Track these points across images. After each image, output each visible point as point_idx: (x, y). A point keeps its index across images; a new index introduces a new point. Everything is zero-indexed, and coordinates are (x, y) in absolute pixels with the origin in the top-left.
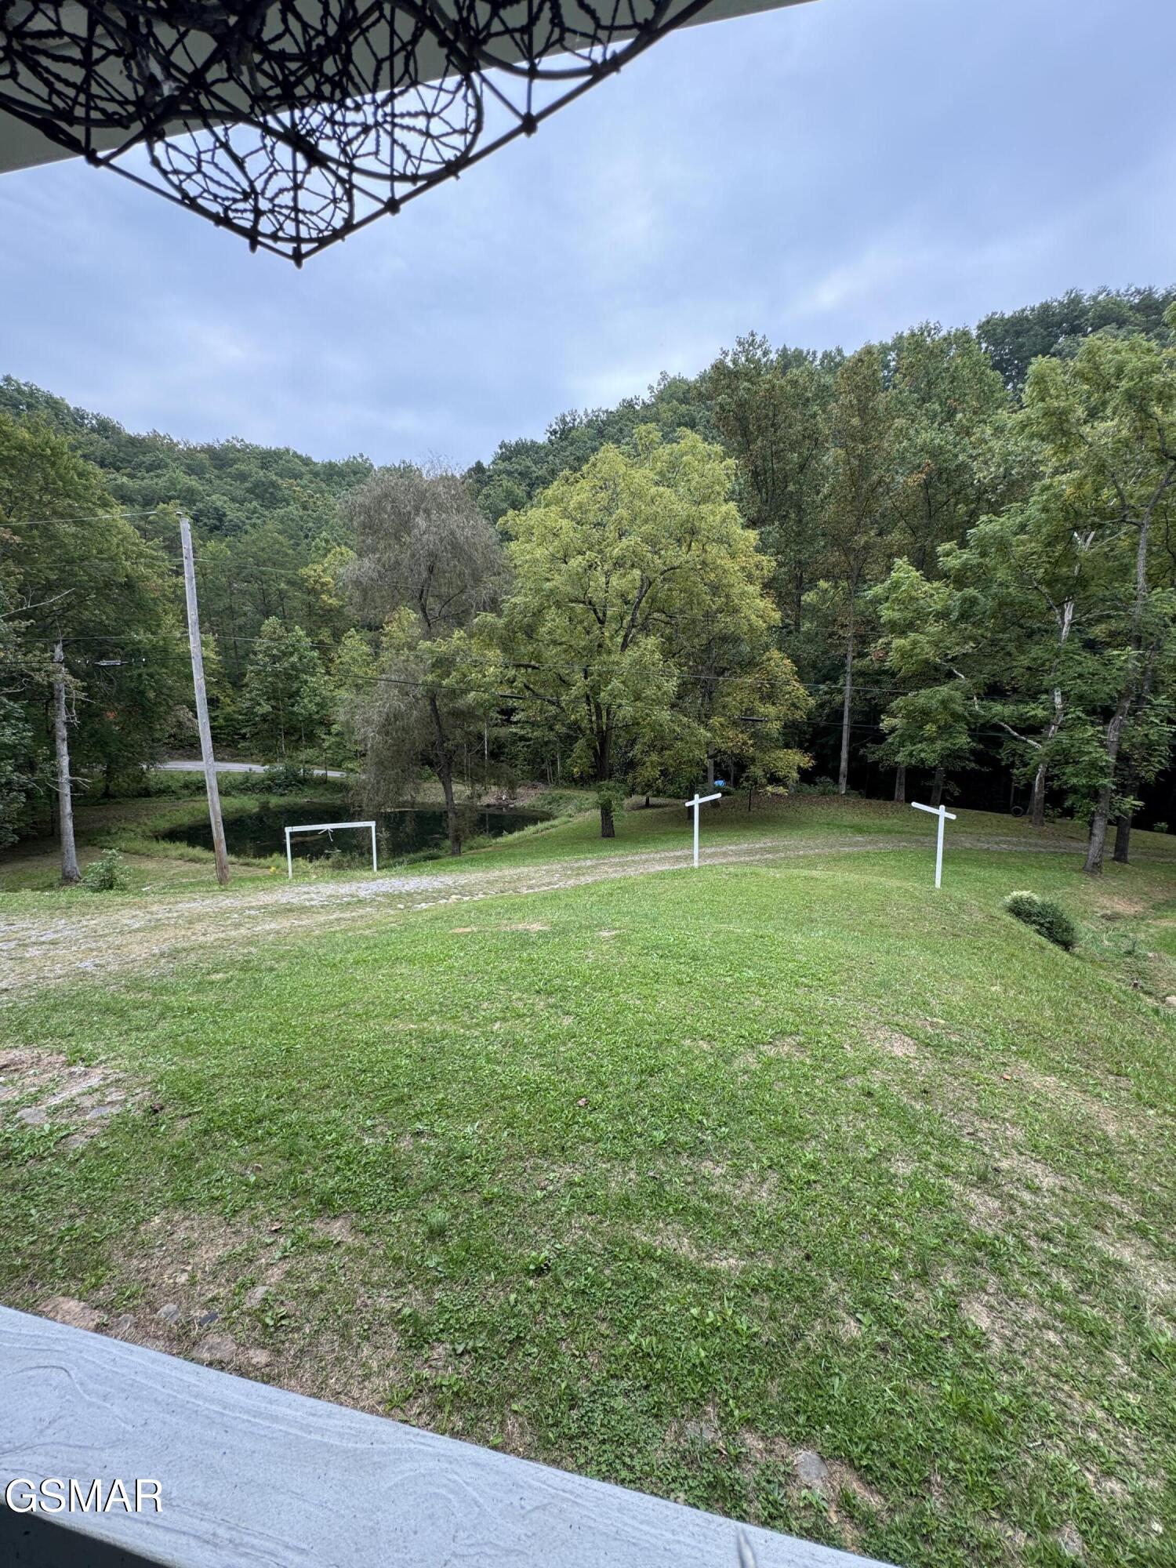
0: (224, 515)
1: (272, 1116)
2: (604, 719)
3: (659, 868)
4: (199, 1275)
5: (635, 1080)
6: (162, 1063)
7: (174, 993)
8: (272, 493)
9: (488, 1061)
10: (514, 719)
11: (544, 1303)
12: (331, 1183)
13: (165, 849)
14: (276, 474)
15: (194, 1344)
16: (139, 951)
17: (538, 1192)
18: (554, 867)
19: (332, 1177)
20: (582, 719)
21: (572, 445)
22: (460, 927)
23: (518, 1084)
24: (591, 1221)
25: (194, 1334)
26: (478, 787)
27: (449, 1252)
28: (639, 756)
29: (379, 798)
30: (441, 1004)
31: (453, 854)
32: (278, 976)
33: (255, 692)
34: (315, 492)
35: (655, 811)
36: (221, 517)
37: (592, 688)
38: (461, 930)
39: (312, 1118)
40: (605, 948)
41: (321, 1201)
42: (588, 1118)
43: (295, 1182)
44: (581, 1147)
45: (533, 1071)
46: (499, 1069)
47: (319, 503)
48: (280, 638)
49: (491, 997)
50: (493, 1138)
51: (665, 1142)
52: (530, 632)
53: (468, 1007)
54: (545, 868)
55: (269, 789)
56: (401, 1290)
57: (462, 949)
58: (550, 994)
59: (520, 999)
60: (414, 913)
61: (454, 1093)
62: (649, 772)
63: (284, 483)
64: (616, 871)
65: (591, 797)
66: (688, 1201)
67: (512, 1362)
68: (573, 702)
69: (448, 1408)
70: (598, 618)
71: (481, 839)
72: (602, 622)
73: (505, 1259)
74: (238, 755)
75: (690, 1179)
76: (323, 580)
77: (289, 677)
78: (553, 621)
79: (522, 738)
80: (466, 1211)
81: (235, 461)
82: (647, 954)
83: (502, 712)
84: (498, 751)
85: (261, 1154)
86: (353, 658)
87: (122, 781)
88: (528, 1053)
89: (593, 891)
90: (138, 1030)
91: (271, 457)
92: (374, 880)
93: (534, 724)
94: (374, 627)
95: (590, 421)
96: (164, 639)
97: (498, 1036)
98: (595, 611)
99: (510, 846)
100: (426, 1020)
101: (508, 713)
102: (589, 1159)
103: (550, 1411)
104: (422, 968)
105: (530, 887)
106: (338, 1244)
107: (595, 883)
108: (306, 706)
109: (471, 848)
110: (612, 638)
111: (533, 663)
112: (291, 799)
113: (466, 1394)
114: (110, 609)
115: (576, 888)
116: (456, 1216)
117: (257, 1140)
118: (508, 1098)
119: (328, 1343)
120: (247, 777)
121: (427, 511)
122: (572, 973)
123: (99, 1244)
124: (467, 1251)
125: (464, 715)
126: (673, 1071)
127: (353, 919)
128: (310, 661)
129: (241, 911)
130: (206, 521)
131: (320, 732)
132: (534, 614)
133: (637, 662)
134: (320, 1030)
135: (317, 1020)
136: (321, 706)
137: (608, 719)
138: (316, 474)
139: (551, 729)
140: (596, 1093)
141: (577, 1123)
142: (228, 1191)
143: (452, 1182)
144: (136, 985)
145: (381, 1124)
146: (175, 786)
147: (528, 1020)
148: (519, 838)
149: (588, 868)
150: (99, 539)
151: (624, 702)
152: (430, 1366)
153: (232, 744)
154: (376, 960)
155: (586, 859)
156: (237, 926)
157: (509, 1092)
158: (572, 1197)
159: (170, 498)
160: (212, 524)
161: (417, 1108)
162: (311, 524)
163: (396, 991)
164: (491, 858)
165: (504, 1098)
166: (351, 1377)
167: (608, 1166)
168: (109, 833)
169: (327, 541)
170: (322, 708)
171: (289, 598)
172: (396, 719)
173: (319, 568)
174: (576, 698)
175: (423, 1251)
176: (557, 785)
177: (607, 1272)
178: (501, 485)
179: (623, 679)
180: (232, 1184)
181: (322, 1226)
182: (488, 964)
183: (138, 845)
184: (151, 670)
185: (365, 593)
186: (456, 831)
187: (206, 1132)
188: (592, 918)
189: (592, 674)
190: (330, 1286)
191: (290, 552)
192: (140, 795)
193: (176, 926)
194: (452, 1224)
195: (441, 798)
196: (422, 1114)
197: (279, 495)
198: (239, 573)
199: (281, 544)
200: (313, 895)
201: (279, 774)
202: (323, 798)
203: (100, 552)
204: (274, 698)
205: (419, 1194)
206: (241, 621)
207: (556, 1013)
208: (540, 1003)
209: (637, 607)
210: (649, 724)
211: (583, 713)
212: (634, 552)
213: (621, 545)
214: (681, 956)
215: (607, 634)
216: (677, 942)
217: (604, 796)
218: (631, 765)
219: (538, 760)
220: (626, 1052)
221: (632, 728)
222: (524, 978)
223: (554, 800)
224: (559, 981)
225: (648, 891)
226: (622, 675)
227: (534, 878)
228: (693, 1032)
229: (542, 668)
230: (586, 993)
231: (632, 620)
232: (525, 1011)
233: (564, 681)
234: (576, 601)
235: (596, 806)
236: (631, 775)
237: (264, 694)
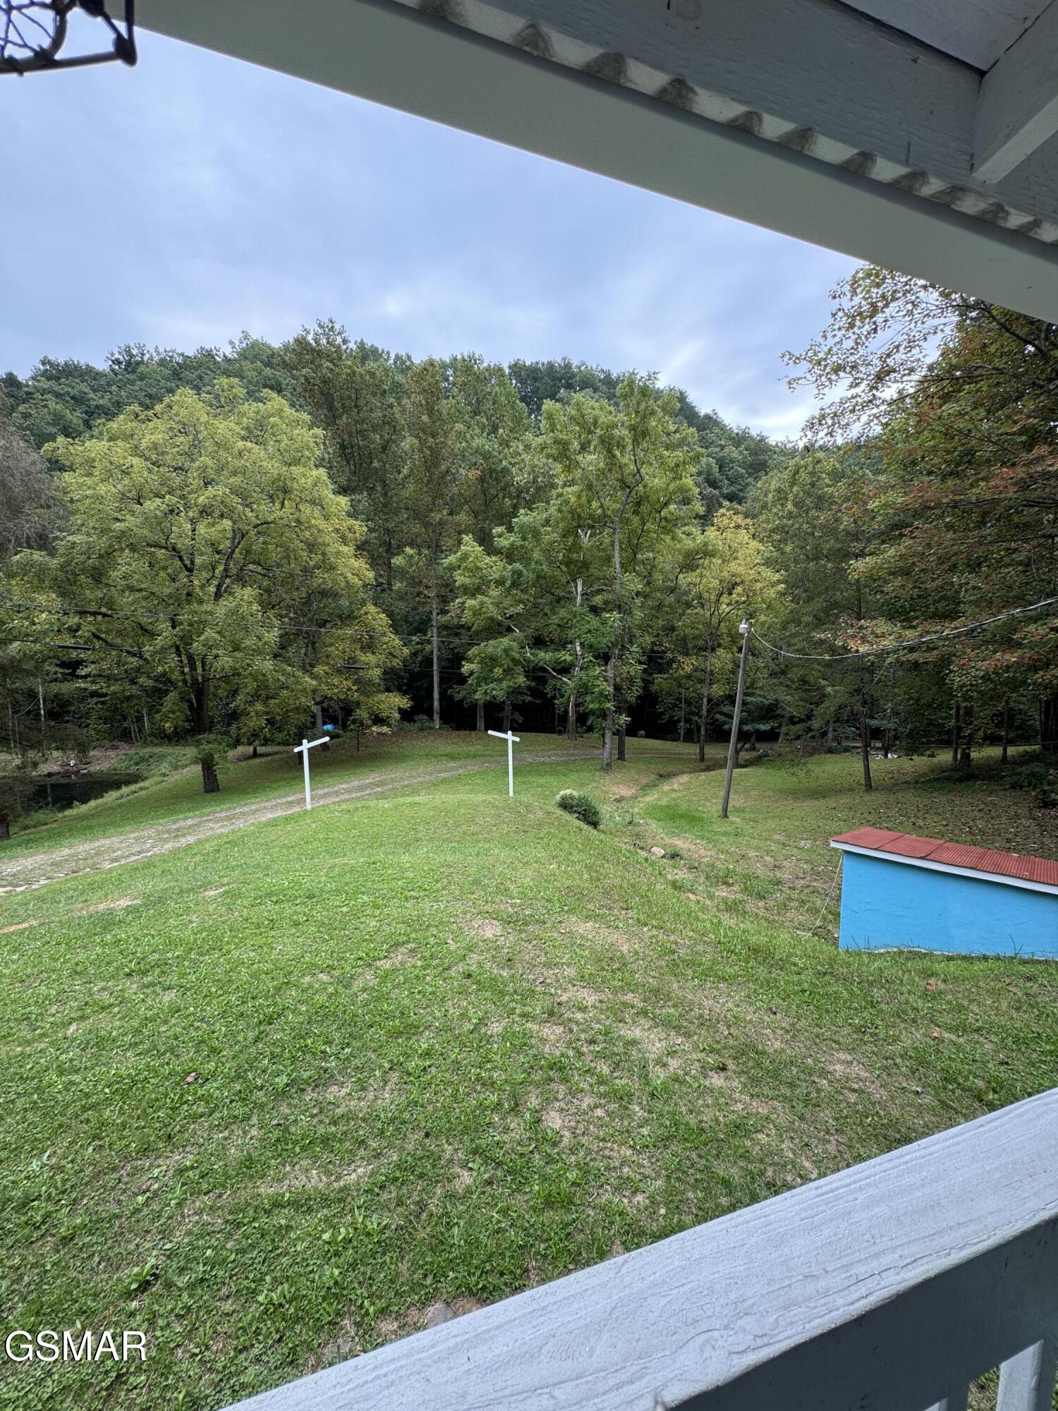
2: (199, 670)
3: (271, 816)
5: (251, 1035)
9: (61, 1073)
10: (81, 672)
11: (156, 1317)
17: (139, 1198)
18: (145, 833)
20: (172, 671)
21: (141, 379)
22: (13, 924)
23: (105, 1086)
24: (208, 1200)
26: (31, 754)
28: (242, 706)
35: (263, 760)
37: (182, 638)
38: (14, 928)
40: (211, 908)
42: (199, 1093)
44: (192, 1127)
45: (126, 1064)
46: (77, 1078)
49: (62, 997)
50: (72, 1161)
51: (288, 1085)
52: (98, 576)
53: (27, 1019)
54: (133, 835)
57: (16, 949)
58: (144, 973)
59: (104, 989)
61: (11, 1129)
62: (255, 720)
64: (222, 827)
65: (189, 752)
66: (315, 1133)
68: (160, 653)
70: (185, 566)
71: (40, 816)
72: (190, 570)
73: (96, 1295)
75: (315, 1111)
78: (127, 565)
79: (94, 694)
80: (35, 1265)
82: (260, 904)
83: (63, 665)
84: (60, 710)
88: (118, 1047)
89: (196, 851)
93: (109, 678)
95: (163, 360)
97: (74, 1040)
98: (181, 558)
99: (84, 817)
101: (72, 665)
102: (202, 1134)
105: (114, 860)
107: (199, 842)
109: (26, 828)
110: (202, 587)
111: (104, 610)
115: (174, 852)
116: (19, 1279)
118: (92, 1107)
122: (172, 943)
126: (294, 1011)
132: (101, 556)
133: (233, 612)
137: (204, 670)
139: (133, 682)
140: (208, 1062)
141: (186, 1102)
147: (116, 1010)
148: (97, 807)
149: (190, 827)
151: (220, 652)
155: (184, 819)
157: (93, 1100)
158: (184, 1185)
165: (85, 1109)
167: (226, 1133)
174: (162, 648)
176: (146, 744)
177: (229, 1245)
178: (46, 406)
179: (218, 629)
182: (56, 960)
188: (196, 880)
189: (181, 624)
207: (154, 992)
208: (131, 987)
209: (230, 557)
210: (250, 674)
211: (173, 665)
212: (222, 502)
213: (207, 494)
214: (296, 898)
215: (196, 582)
216: (292, 885)
217: (205, 750)
218: (234, 716)
219: (119, 717)
220: (241, 1008)
221: (232, 678)
222: (109, 963)
223: (143, 760)
224: (156, 956)
225: (259, 840)
226: (217, 625)
227: (118, 849)
228: (313, 969)
229: (116, 616)
230: (191, 961)
231: (226, 570)
232: (112, 1001)
233: (146, 631)
234: (157, 546)
235: (195, 761)
236: (234, 726)
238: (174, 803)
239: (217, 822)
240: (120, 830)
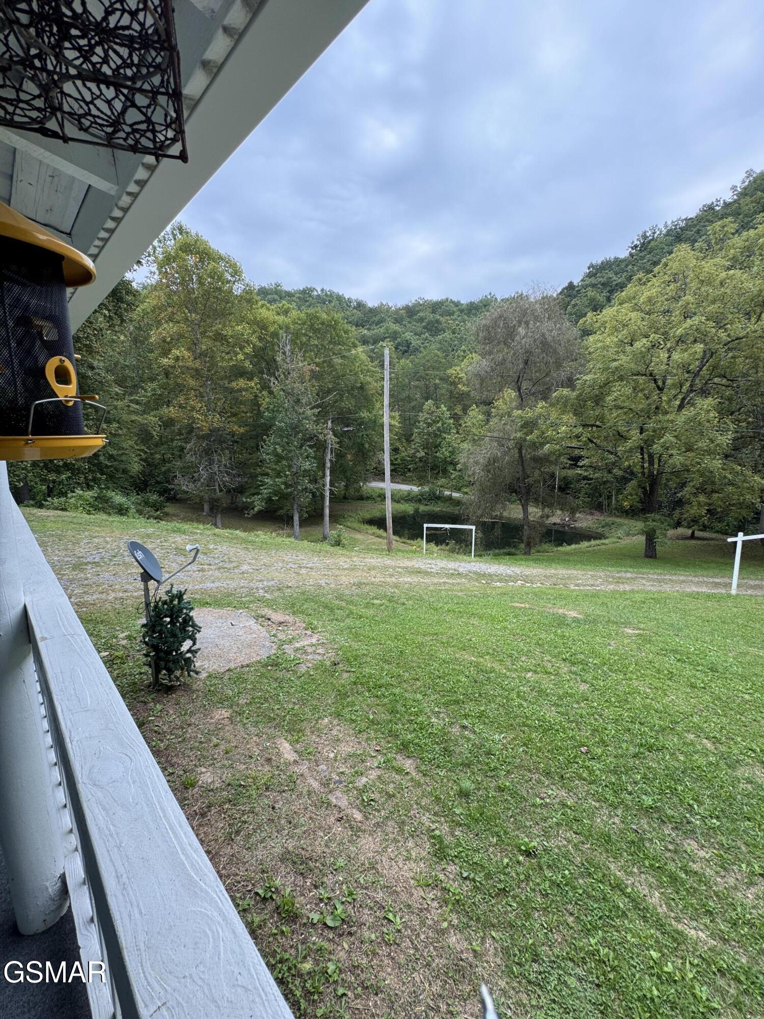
0: (411, 343)
1: (388, 686)
2: (656, 466)
3: (695, 589)
4: (339, 758)
5: (633, 750)
6: (341, 640)
7: (355, 606)
8: (436, 327)
9: (518, 696)
10: (580, 464)
11: (528, 878)
12: (409, 737)
14: (440, 315)
15: (330, 792)
16: (344, 580)
17: (538, 800)
18: (598, 574)
19: (411, 733)
20: (635, 465)
21: (650, 253)
22: (518, 602)
23: (536, 719)
24: (576, 839)
25: (331, 786)
26: (546, 510)
27: (469, 810)
28: (688, 496)
29: (479, 512)
30: (494, 650)
31: (525, 554)
32: (406, 608)
33: (417, 444)
34: (460, 323)
35: (699, 542)
36: (408, 344)
37: (646, 442)
38: (518, 605)
39: (406, 695)
40: (626, 641)
41: (402, 744)
42: (587, 763)
43: (391, 728)
44: (577, 782)
45: (551, 715)
46: (525, 704)
47: (462, 328)
48: (433, 412)
49: (528, 654)
50: (512, 749)
51: (651, 808)
52: (598, 400)
53: (512, 657)
54: (591, 573)
55: (420, 501)
56: (437, 818)
57: (515, 617)
58: (573, 664)
59: (550, 661)
60: (490, 588)
61: (492, 710)
62: (697, 507)
63: (442, 320)
64: (652, 586)
65: (638, 525)
66: (666, 864)
67: (498, 903)
68: (628, 452)
69: (450, 906)
70: (658, 387)
71: (546, 546)
72: (661, 389)
73: (506, 833)
75: (671, 847)
76: (460, 376)
77: (436, 436)
78: (619, 392)
79: (585, 478)
80: (486, 789)
81: (418, 312)
82: (665, 655)
83: (571, 459)
84: (566, 486)
85: (378, 705)
86: (474, 424)
87: (351, 491)
88: (548, 701)
89: (628, 597)
90: (337, 620)
92: (469, 562)
93: (595, 468)
94: (489, 403)
95: (668, 231)
96: (375, 415)
97: (528, 682)
98: (655, 381)
99: (567, 554)
100: (482, 657)
101: (575, 460)
102: (582, 792)
103: (518, 953)
104: (487, 623)
105: (577, 585)
106: (407, 773)
107: (632, 591)
108: (443, 453)
109: (539, 552)
110: (670, 401)
111: (598, 423)
112: (431, 507)
113: (463, 905)
114: (353, 401)
115: (614, 592)
116: (479, 789)
117: (377, 696)
118: (527, 726)
119: (391, 826)
120: (409, 492)
121: (527, 323)
122: (594, 653)
123: (302, 721)
124: (481, 815)
125: (540, 461)
126: (672, 755)
127: (453, 584)
128: (448, 426)
129: (394, 568)
130: (401, 348)
131: (450, 469)
132: (601, 387)
133: (692, 419)
134: (421, 646)
135: (420, 639)
136: (452, 453)
137: (659, 466)
138: (462, 311)
139: (610, 472)
140: (597, 747)
141: (577, 763)
142: (359, 719)
143: (480, 766)
144: (340, 597)
145: (444, 713)
146: (374, 495)
147: (553, 677)
148: (574, 549)
149: (628, 579)
150: (351, 364)
151: (674, 452)
152: (445, 874)
153: (404, 474)
154: (460, 612)
155: (626, 572)
156: (391, 576)
157: (529, 722)
158: (563, 814)
159: (385, 338)
160: (404, 349)
161: (466, 711)
162: (456, 342)
163: (468, 634)
164: (551, 561)
165: (525, 725)
166: (400, 854)
167: (597, 805)
168: (344, 517)
169: (464, 351)
170: (453, 454)
171: (440, 388)
172: (495, 462)
173: (458, 368)
174: (631, 448)
175: (454, 801)
176: (611, 514)
177: (581, 881)
178: (586, 296)
179: (676, 434)
180: (361, 715)
181: (401, 758)
182: (531, 632)
183: (356, 525)
184: (368, 433)
185: (482, 381)
186: (528, 538)
187: (355, 683)
188: (621, 617)
189: (647, 430)
190: (398, 795)
191: (444, 360)
192: (359, 499)
193: (363, 570)
194: (475, 793)
195: (521, 516)
196: (469, 716)
197: (440, 327)
198: (416, 376)
199: (438, 356)
200: (433, 566)
201: (426, 492)
202: (448, 509)
203: (351, 371)
204: (427, 448)
205: (457, 765)
206: (413, 404)
207: (576, 679)
208: (565, 668)
209: (697, 374)
210: (698, 471)
211: (636, 461)
212: (697, 329)
213: (684, 326)
214: (699, 665)
215: (664, 398)
216: (697, 652)
217: (650, 525)
218: (680, 503)
219: (597, 494)
220: (630, 726)
221: (681, 475)
222: (555, 647)
223: (607, 525)
224: (582, 657)
225: (678, 606)
226: (675, 431)
227: (580, 579)
228: (698, 730)
229: (604, 427)
230: (603, 671)
231: (691, 386)
232: (552, 671)
233: (622, 436)
234: (638, 374)
235: (642, 532)
236: (677, 511)
237: (422, 446)
238: (621, 559)
239: (648, 581)
240: (584, 567)
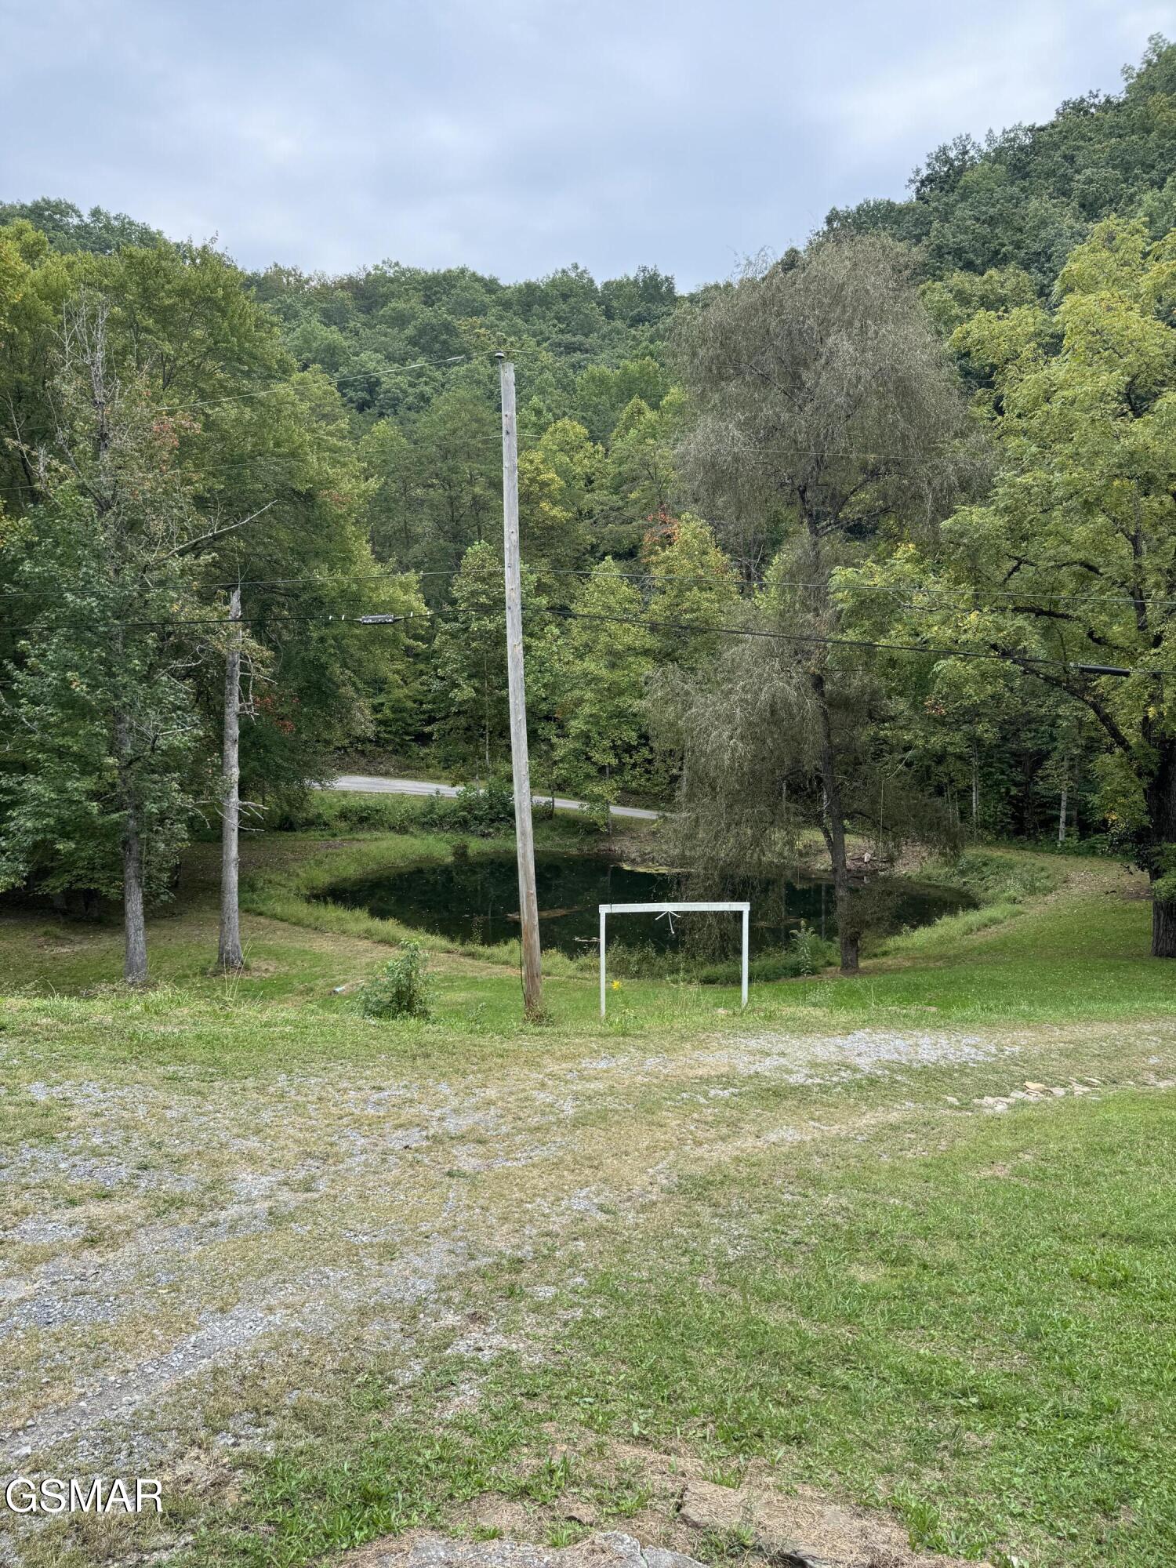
0: (378, 383)
8: (445, 342)
13: (339, 919)
14: (449, 311)
34: (508, 334)
36: (372, 386)
48: (490, 575)
55: (464, 824)
63: (462, 324)
74: (408, 767)
76: (542, 477)
81: (387, 298)
91: (439, 284)
112: (497, 841)
120: (432, 803)
130: (352, 394)
138: (506, 305)
146: (328, 814)
153: (402, 749)
169: (538, 412)
173: (531, 457)
183: (296, 910)
197: (455, 343)
198: (421, 472)
201: (479, 800)
202: (548, 844)
223: (969, 868)
237: (463, 669)
